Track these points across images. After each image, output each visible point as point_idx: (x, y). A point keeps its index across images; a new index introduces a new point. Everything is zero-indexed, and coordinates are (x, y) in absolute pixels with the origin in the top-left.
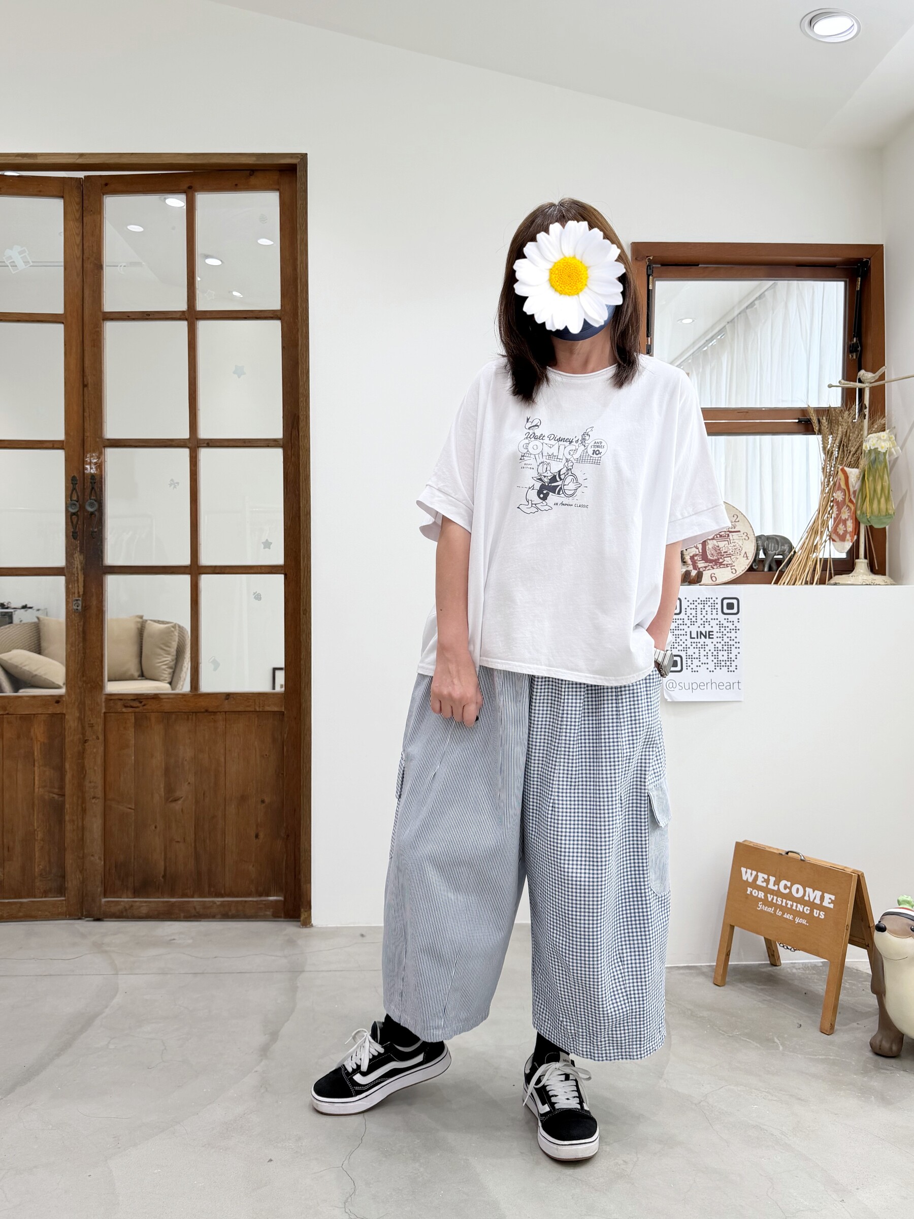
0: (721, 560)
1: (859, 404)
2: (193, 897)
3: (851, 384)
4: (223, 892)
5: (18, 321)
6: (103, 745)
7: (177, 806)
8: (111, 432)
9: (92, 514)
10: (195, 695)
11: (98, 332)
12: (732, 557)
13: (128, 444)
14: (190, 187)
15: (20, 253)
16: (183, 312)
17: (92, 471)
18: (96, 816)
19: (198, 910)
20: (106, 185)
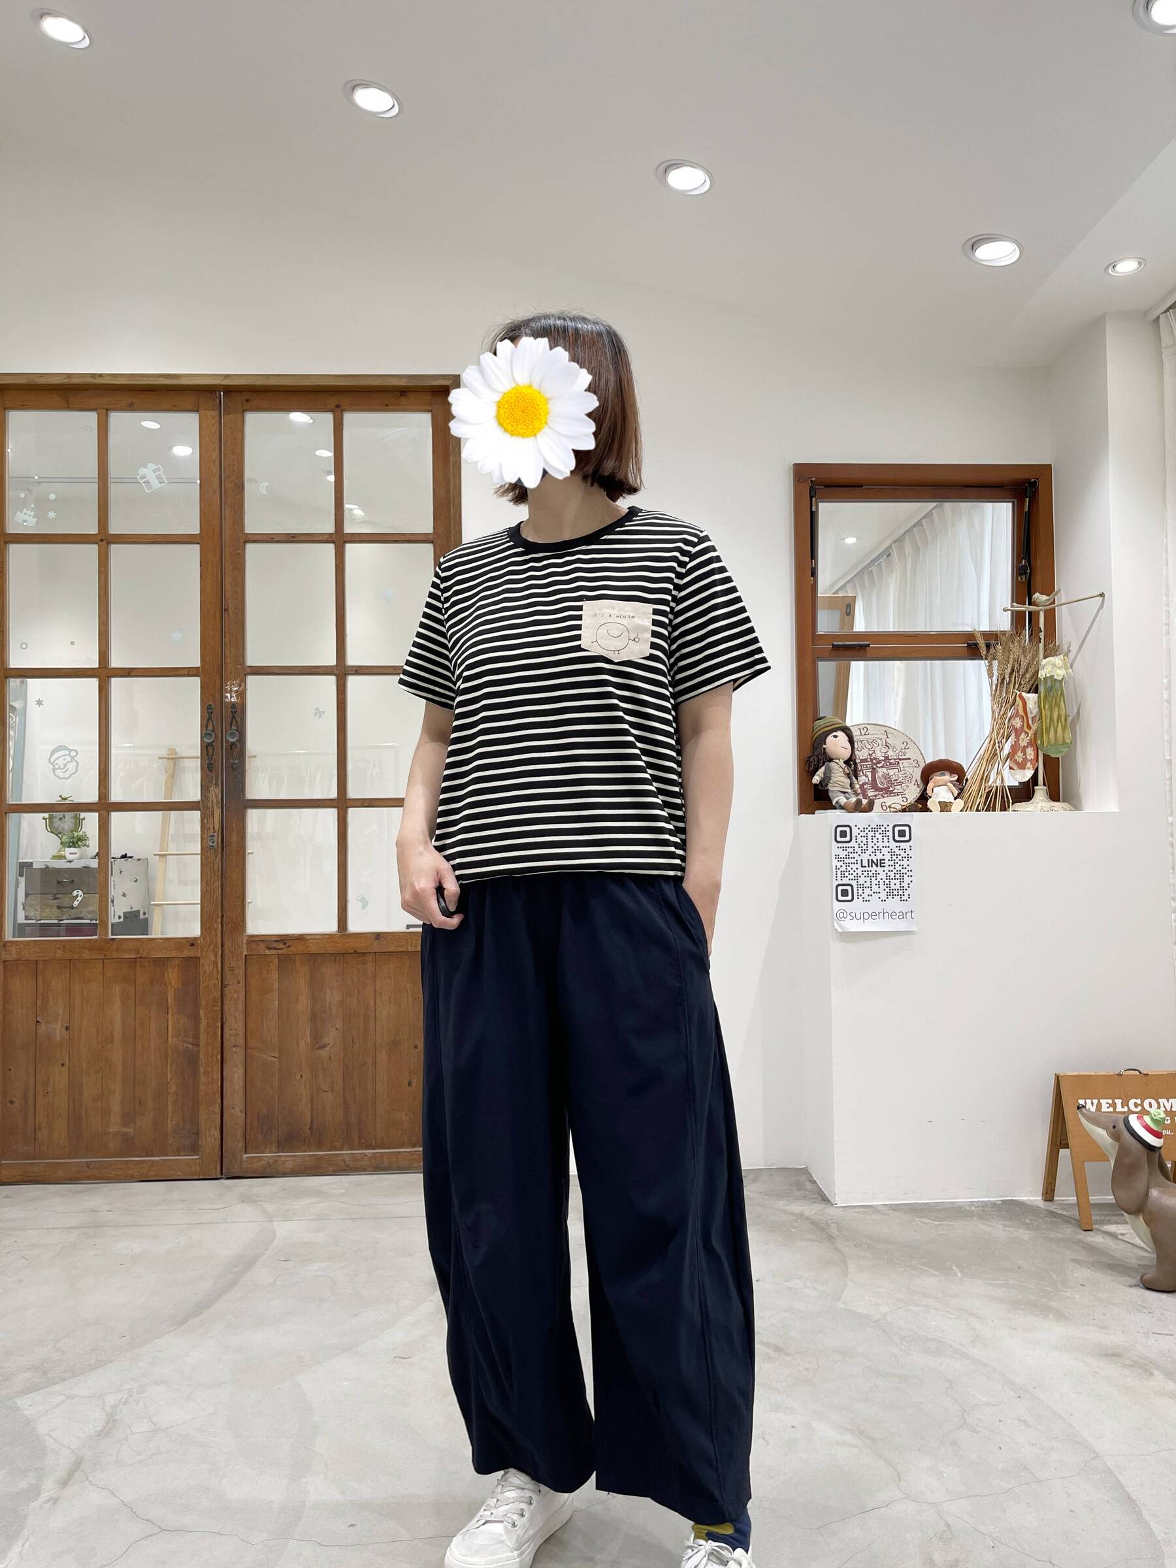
0: (891, 789)
1: (1029, 630)
2: (342, 1150)
3: (1021, 608)
4: (374, 1144)
5: (153, 543)
6: (244, 990)
7: (324, 1053)
8: (253, 658)
9: (233, 744)
10: (344, 935)
11: (239, 554)
12: (903, 785)
13: (270, 672)
14: (338, 406)
15: (155, 471)
16: (330, 534)
17: (233, 700)
18: (236, 1066)
19: (347, 1163)
20: (247, 401)
